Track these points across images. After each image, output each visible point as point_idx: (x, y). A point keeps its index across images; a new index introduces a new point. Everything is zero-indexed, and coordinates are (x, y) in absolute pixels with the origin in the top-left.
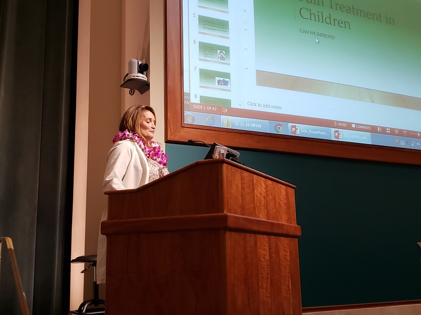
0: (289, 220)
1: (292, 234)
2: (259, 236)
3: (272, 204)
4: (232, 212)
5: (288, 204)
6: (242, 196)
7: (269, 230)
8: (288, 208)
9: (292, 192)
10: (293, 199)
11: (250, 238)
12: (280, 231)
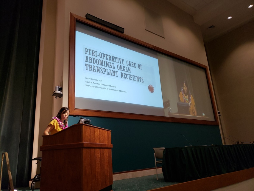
0: (108, 143)
1: (109, 147)
2: (96, 149)
3: (102, 137)
4: (86, 141)
5: (108, 137)
6: (90, 136)
7: (100, 147)
8: (108, 138)
9: (110, 133)
10: (110, 135)
11: (93, 150)
12: (105, 147)
